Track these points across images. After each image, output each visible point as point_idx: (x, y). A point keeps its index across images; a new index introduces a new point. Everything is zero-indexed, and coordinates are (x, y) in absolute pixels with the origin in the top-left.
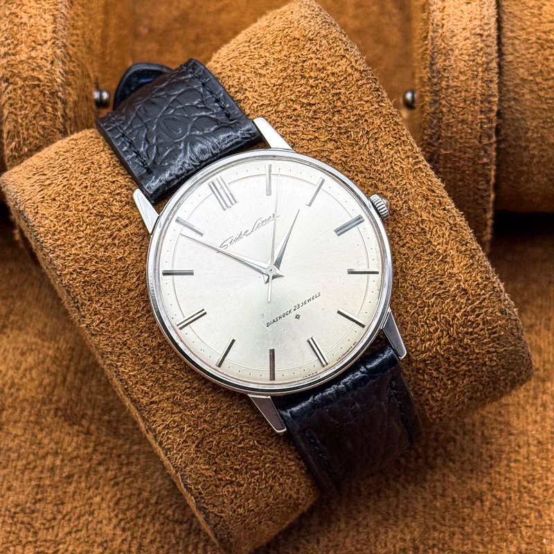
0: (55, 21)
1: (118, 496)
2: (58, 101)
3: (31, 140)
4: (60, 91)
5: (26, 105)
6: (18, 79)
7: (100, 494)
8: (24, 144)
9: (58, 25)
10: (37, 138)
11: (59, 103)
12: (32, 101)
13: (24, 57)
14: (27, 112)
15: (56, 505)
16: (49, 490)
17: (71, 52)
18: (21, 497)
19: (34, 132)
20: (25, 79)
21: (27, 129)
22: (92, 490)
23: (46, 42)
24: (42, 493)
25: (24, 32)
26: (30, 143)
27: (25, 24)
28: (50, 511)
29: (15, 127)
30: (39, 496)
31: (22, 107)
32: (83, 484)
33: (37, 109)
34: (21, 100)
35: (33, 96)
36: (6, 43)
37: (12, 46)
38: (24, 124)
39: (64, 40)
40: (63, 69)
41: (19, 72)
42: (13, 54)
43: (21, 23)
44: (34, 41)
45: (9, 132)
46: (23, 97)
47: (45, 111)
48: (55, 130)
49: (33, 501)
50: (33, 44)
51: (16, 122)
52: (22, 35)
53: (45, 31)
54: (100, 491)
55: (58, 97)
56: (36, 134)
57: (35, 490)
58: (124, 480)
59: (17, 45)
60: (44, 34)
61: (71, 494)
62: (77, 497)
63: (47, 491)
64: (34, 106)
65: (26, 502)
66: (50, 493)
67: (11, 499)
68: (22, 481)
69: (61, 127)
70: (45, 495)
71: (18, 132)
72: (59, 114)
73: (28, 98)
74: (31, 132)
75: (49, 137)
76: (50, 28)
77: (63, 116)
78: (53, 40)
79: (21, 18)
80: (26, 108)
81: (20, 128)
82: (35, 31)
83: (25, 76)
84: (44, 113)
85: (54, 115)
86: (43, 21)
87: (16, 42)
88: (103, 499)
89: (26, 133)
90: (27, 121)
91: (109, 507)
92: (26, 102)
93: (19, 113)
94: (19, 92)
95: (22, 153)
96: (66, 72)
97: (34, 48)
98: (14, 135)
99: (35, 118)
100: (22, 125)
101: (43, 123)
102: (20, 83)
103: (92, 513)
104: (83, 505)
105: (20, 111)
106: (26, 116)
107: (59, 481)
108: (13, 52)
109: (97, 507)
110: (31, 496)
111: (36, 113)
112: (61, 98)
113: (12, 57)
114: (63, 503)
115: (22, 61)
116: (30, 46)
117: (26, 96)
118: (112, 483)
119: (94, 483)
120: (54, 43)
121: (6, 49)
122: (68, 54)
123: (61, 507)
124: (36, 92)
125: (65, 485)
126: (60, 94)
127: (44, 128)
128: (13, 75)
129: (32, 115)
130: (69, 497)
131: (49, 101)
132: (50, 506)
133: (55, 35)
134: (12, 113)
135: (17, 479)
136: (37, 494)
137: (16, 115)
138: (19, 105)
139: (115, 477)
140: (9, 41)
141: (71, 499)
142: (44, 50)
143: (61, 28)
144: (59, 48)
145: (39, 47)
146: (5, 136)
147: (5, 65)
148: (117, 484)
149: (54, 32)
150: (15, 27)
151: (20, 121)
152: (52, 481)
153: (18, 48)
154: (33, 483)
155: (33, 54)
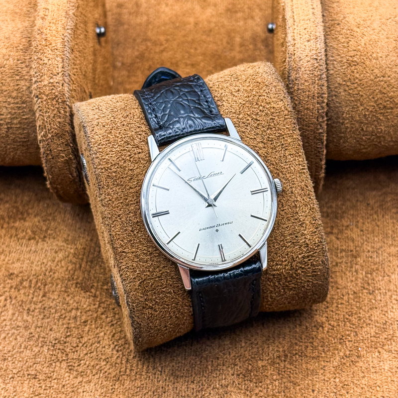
0: (63, 61)
1: (114, 332)
2: (67, 107)
3: (53, 130)
4: (68, 101)
5: (48, 110)
6: (43, 96)
7: (103, 331)
8: (49, 133)
9: (65, 63)
10: (56, 129)
11: (68, 108)
12: (52, 108)
13: (46, 83)
14: (49, 114)
15: (78, 338)
16: (74, 330)
17: (73, 79)
18: (58, 334)
19: (54, 125)
20: (47, 96)
21: (50, 124)
22: (98, 329)
23: (58, 74)
24: (70, 332)
25: (46, 69)
26: (52, 132)
27: (46, 64)
28: (75, 342)
29: (43, 123)
30: (69, 334)
31: (46, 111)
32: (93, 326)
33: (55, 112)
34: (46, 107)
35: (52, 105)
36: (36, 75)
37: (39, 77)
38: (48, 121)
39: (69, 72)
40: (68, 88)
41: (44, 92)
42: (40, 82)
43: (44, 63)
44: (51, 73)
45: (40, 126)
46: (47, 106)
47: (60, 113)
48: (66, 124)
49: (65, 336)
50: (51, 75)
51: (44, 120)
52: (45, 70)
53: (58, 67)
54: (103, 329)
55: (67, 105)
56: (55, 126)
57: (66, 330)
58: (117, 323)
59: (42, 76)
60: (57, 69)
61: (87, 332)
62: (90, 333)
63: (72, 331)
64: (53, 110)
65: (61, 337)
66: (75, 331)
67: (52, 336)
68: (58, 326)
69: (69, 122)
70: (72, 333)
71: (45, 126)
72: (68, 114)
73: (50, 106)
74: (52, 125)
75: (63, 128)
76: (60, 65)
77: (70, 116)
78: (63, 72)
79: (44, 60)
80: (49, 112)
81: (46, 123)
82: (52, 68)
83: (47, 93)
84: (59, 114)
85: (65, 115)
86: (56, 61)
87: (41, 75)
88: (105, 334)
89: (49, 126)
90: (50, 119)
91: (109, 338)
92: (49, 109)
93: (45, 115)
94: (45, 103)
95: (48, 138)
96: (71, 90)
97: (52, 78)
98: (42, 127)
99: (54, 117)
100: (47, 122)
101: (59, 120)
102: (45, 98)
103: (99, 342)
104: (94, 338)
105: (45, 113)
106: (49, 117)
107: (80, 325)
108: (40, 80)
109: (102, 339)
110: (64, 334)
111: (55, 114)
112: (68, 105)
113: (40, 83)
114: (82, 337)
115: (45, 85)
116: (50, 76)
117: (48, 105)
118: (110, 324)
119: (100, 325)
120: (63, 74)
121: (36, 79)
122: (72, 79)
123: (81, 339)
124: (54, 102)
125: (83, 327)
126: (68, 103)
127: (59, 123)
128: (41, 93)
129: (52, 115)
130: (86, 333)
131: (62, 107)
132: (75, 339)
133: (63, 69)
134: (41, 115)
135: (55, 325)
136: (67, 332)
137: (43, 116)
138: (45, 110)
139: (112, 321)
140: (37, 74)
141: (87, 335)
142: (57, 78)
143: (67, 65)
144: (66, 77)
145: (55, 77)
146: (38, 128)
147: (36, 88)
148: (113, 325)
149: (63, 67)
150: (41, 66)
151: (46, 119)
152: (76, 324)
153: (42, 78)
154: (65, 326)
155: (52, 81)
